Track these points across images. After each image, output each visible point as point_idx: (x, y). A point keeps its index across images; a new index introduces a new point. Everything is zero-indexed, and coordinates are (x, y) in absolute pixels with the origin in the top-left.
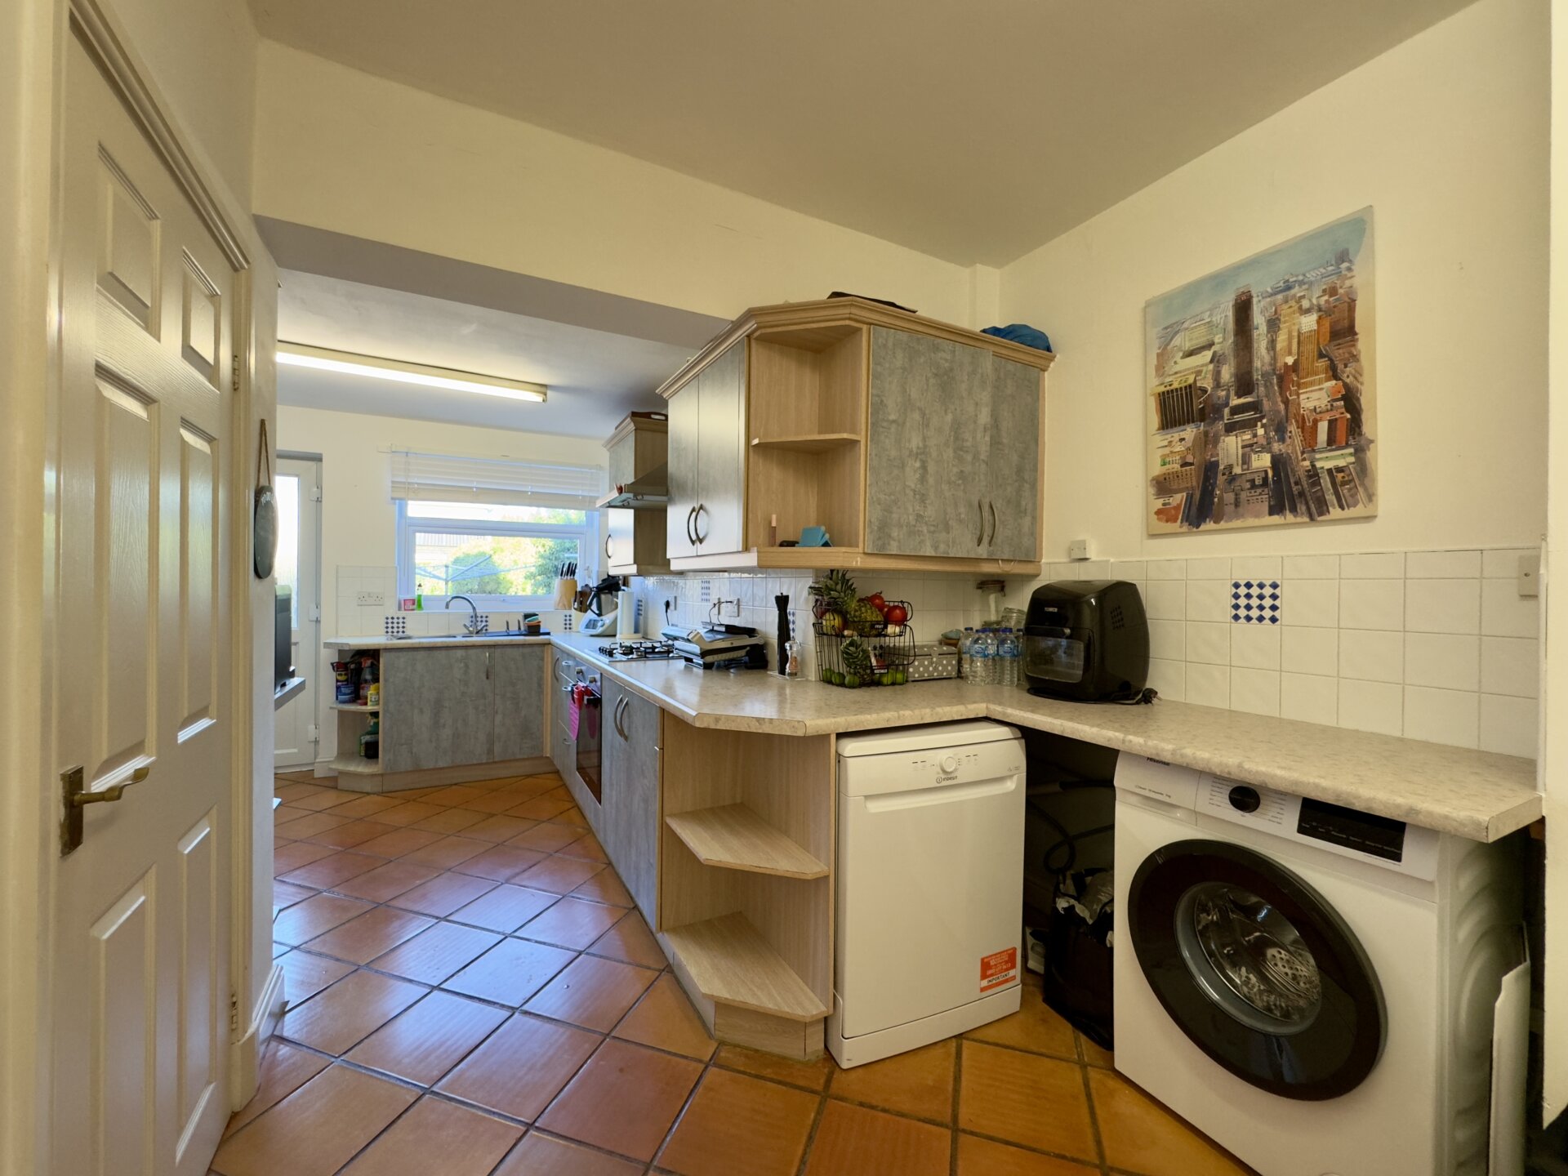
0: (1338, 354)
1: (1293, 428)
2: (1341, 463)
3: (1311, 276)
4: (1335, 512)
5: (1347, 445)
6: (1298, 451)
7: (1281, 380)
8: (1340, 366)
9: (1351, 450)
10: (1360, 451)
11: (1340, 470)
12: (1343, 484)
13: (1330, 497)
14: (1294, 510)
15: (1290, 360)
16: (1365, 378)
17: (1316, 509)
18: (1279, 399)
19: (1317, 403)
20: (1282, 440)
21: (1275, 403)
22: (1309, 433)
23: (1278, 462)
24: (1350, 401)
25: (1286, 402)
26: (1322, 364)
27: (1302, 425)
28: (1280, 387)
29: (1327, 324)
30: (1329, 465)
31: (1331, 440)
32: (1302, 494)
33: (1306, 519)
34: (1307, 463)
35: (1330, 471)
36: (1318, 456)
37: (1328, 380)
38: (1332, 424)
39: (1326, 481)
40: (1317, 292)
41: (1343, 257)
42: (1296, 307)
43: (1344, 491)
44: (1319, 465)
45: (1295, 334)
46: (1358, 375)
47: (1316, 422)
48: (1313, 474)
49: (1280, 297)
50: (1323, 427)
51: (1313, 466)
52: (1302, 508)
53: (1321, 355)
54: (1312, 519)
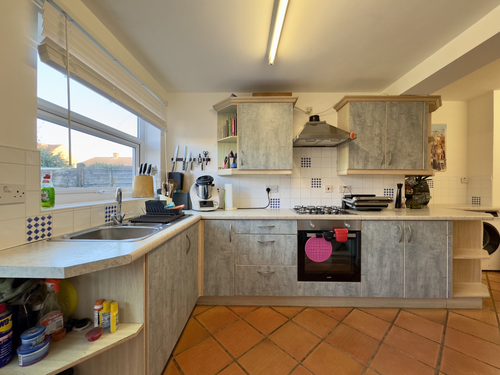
0: (443, 145)
1: (436, 155)
2: (443, 162)
3: (439, 131)
4: (442, 170)
5: (443, 160)
6: (437, 159)
7: (435, 147)
8: (443, 147)
9: (444, 160)
10: (445, 161)
11: (443, 163)
12: (443, 165)
13: (441, 167)
14: (436, 169)
15: (436, 144)
16: (446, 150)
17: (440, 169)
18: (434, 150)
19: (439, 152)
20: (435, 157)
21: (434, 151)
22: (438, 157)
23: (434, 161)
24: (444, 152)
25: (435, 151)
26: (440, 146)
27: (437, 155)
28: (435, 148)
29: (441, 139)
30: (441, 162)
31: (441, 158)
32: (437, 166)
33: (438, 171)
34: (438, 162)
35: (441, 163)
36: (440, 161)
37: (441, 149)
38: (442, 156)
39: (441, 165)
40: (440, 134)
41: (443, 130)
42: (437, 135)
43: (443, 167)
44: (440, 162)
45: (437, 140)
46: (445, 149)
47: (439, 155)
48: (439, 163)
49: (435, 133)
50: (440, 156)
51: (439, 162)
52: (437, 169)
53: (440, 145)
54: (439, 171)
